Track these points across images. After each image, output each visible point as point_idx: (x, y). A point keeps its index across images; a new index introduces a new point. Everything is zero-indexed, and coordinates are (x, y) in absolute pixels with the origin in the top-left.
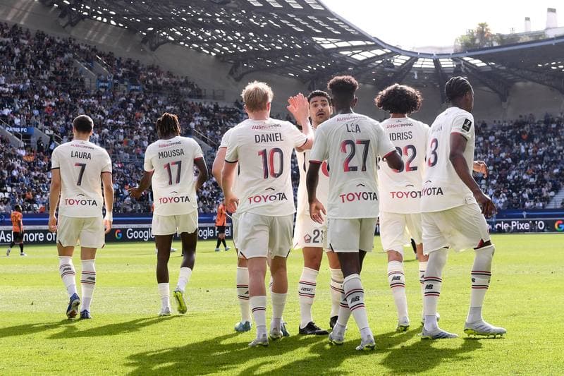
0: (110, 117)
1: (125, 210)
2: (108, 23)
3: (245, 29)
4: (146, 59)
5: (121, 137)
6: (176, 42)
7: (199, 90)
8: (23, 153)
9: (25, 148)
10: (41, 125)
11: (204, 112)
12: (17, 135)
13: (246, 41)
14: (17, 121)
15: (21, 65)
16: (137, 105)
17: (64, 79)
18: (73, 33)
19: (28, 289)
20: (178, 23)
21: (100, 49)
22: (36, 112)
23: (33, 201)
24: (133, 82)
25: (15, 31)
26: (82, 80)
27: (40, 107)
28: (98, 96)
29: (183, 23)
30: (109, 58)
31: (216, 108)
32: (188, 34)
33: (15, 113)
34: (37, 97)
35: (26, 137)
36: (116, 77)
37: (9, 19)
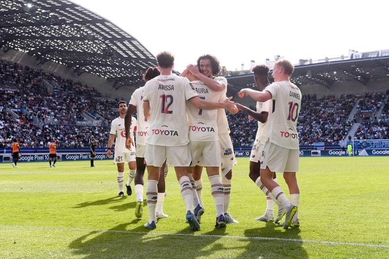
0: (59, 105)
1: (65, 146)
2: (59, 63)
3: (120, 67)
4: (76, 80)
5: (64, 114)
6: (89, 72)
7: (99, 94)
8: (19, 120)
9: (20, 118)
10: (27, 108)
11: (102, 103)
12: (16, 112)
13: (121, 72)
14: (16, 106)
15: (18, 81)
16: (71, 100)
17: (38, 88)
18: (42, 67)
19: (20, 182)
20: (90, 64)
21: (55, 74)
22: (25, 102)
23: (23, 142)
24: (70, 89)
25: (16, 66)
26: (46, 89)
27: (27, 100)
28: (53, 96)
29: (92, 64)
30: (59, 78)
31: (107, 101)
32: (95, 68)
33: (15, 103)
34: (25, 96)
35: (20, 113)
36: (61, 87)
37: (12, 60)
